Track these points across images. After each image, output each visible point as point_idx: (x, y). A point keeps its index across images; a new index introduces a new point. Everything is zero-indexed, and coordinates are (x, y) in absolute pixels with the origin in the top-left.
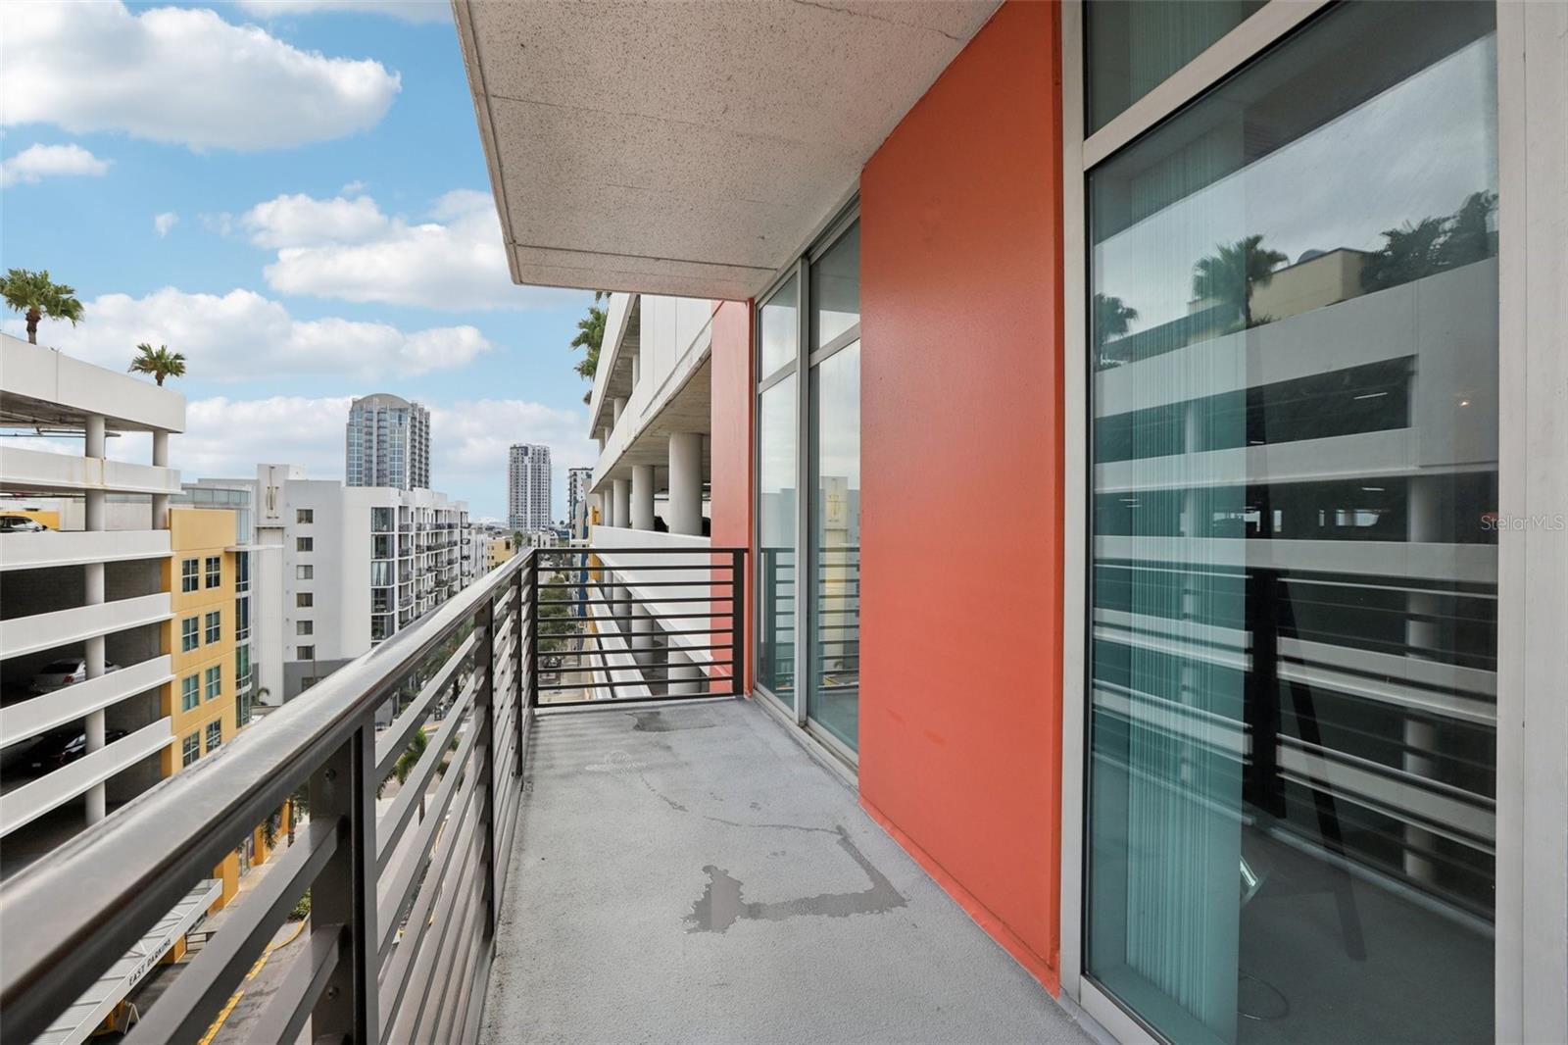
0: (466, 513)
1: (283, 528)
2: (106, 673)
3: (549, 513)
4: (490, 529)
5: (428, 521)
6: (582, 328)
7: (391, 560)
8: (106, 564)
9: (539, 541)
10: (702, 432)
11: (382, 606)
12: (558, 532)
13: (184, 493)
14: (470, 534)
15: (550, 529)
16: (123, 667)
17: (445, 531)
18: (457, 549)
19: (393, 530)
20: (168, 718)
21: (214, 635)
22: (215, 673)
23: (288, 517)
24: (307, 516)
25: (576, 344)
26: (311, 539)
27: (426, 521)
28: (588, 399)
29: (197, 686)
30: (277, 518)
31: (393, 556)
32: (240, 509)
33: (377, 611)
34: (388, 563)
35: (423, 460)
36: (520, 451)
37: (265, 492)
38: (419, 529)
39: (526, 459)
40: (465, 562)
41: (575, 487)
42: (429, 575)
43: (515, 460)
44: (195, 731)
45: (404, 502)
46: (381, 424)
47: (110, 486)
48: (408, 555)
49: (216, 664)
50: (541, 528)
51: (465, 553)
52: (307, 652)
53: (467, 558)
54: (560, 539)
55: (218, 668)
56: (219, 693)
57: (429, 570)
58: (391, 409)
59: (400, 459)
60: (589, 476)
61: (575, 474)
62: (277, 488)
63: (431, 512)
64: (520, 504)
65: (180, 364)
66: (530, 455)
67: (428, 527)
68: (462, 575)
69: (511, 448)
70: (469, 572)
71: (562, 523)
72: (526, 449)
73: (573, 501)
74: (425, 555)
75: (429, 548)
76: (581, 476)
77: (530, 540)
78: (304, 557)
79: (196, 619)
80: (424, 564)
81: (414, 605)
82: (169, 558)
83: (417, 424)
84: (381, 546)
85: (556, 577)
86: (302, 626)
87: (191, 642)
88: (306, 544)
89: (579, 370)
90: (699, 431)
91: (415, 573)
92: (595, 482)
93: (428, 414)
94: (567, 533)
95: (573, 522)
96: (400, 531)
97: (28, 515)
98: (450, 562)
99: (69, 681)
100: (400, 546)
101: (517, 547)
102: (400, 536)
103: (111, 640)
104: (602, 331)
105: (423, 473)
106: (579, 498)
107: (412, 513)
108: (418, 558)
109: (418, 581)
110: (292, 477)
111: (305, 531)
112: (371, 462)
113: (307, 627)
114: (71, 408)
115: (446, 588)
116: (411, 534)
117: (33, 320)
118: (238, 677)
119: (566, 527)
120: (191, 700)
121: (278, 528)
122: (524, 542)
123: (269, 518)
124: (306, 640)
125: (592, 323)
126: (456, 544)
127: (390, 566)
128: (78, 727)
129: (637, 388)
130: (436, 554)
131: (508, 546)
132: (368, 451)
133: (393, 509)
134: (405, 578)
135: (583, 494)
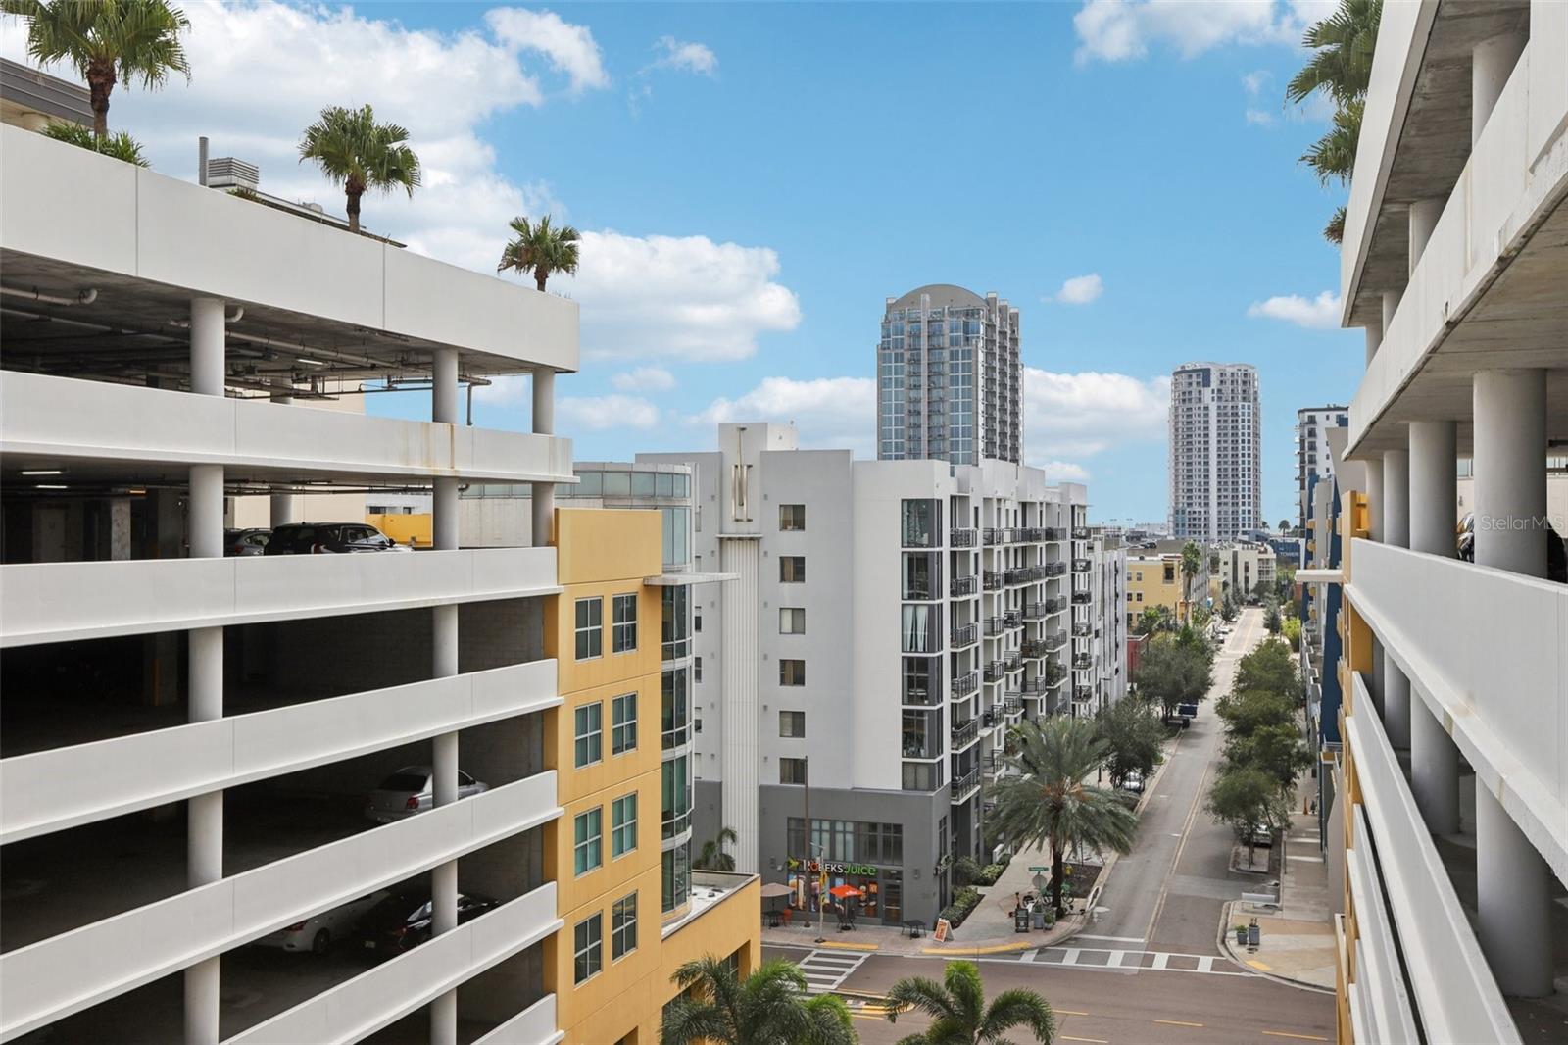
0: (1083, 507)
1: (758, 540)
2: (462, 796)
3: (1257, 505)
4: (1135, 537)
5: (1006, 523)
6: (1315, 44)
7: (937, 602)
8: (460, 606)
9: (1235, 563)
10: (1544, 365)
11: (921, 692)
12: (1275, 545)
13: (578, 479)
14: (1090, 548)
15: (1259, 538)
16: (491, 788)
17: (1041, 544)
18: (1065, 579)
19: (940, 544)
20: (553, 884)
21: (626, 740)
22: (627, 806)
23: (765, 520)
24: (795, 517)
25: (1305, 84)
26: (802, 560)
27: (1003, 526)
28: (1336, 231)
29: (598, 831)
30: (749, 520)
31: (940, 596)
32: (672, 508)
33: (911, 700)
34: (931, 607)
35: (1009, 406)
36: (1194, 379)
37: (731, 475)
38: (989, 540)
39: (1207, 394)
40: (1081, 608)
41: (1313, 447)
42: (1011, 632)
43: (1183, 398)
44: (593, 913)
45: (961, 485)
46: (935, 341)
47: (465, 470)
48: (968, 592)
49: (630, 791)
50: (1240, 537)
51: (1082, 588)
52: (795, 770)
53: (1083, 598)
54: (1279, 561)
55: (633, 798)
56: (634, 845)
57: (1010, 621)
58: (951, 313)
59: (967, 407)
60: (1343, 422)
61: (1312, 420)
62: (749, 466)
63: (1013, 505)
64: (1195, 487)
65: (570, 247)
66: (1215, 384)
67: (1007, 537)
68: (1073, 632)
69: (1176, 373)
70: (1089, 628)
71: (1284, 525)
72: (1207, 372)
73: (1309, 479)
74: (1002, 591)
75: (1009, 579)
76: (1325, 423)
77: (1215, 562)
78: (791, 594)
79: (598, 708)
80: (999, 610)
81: (979, 691)
82: (556, 596)
83: (997, 338)
84: (919, 573)
85: (1271, 643)
86: (788, 720)
87: (588, 751)
88: (794, 569)
89: (1314, 161)
90: (1538, 365)
91: (980, 626)
92: (1355, 432)
93: (1015, 317)
94: (1296, 547)
95: (1308, 526)
96: (952, 545)
97: (372, 520)
98: (1051, 607)
99: (412, 807)
100: (953, 574)
101: (1189, 576)
102: (953, 555)
103: (469, 738)
104: (1373, 36)
105: (1009, 431)
106: (1321, 472)
107: (976, 509)
108: (988, 598)
109: (987, 644)
110: (773, 445)
111: (792, 543)
112: (919, 413)
113: (796, 723)
114: (406, 338)
115: (1044, 658)
116: (973, 550)
117: (354, 192)
118: (666, 815)
119: (1293, 534)
120: (589, 857)
121: (751, 539)
122: (1203, 564)
123: (737, 520)
124: (794, 748)
125: (1345, 26)
126: (1061, 570)
127: (934, 613)
128: (419, 889)
129: (1479, 142)
130: (1024, 590)
131: (1169, 574)
132: (913, 394)
133: (940, 502)
134: (961, 637)
135: (1329, 463)
